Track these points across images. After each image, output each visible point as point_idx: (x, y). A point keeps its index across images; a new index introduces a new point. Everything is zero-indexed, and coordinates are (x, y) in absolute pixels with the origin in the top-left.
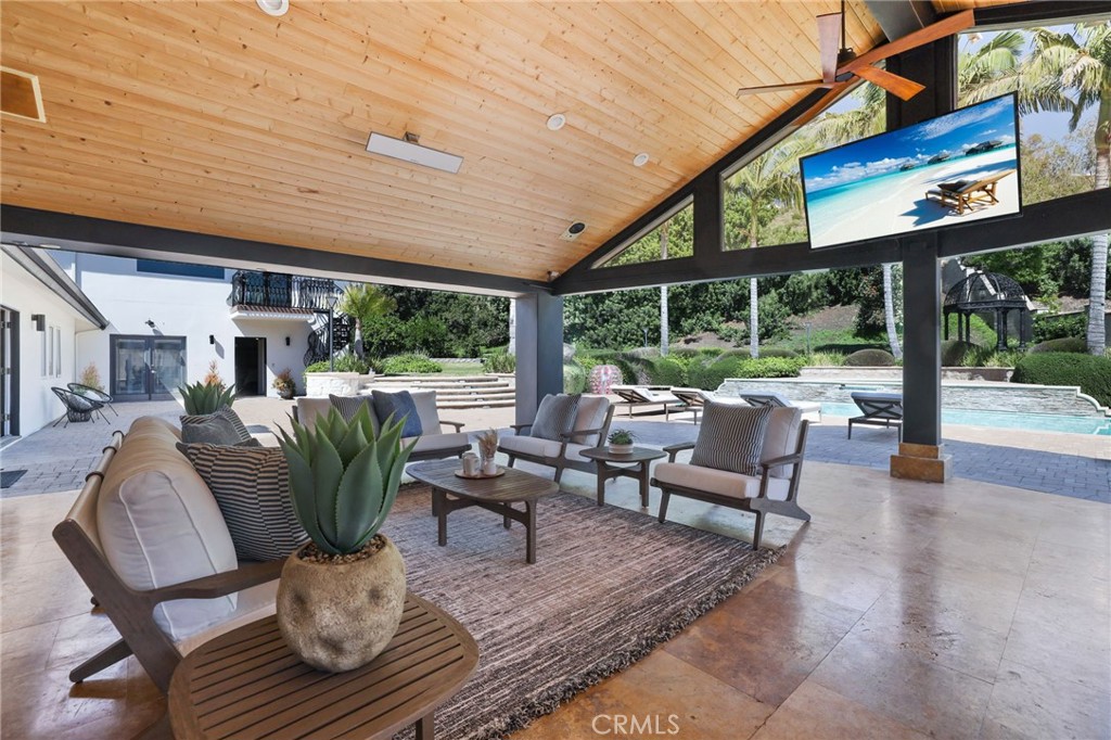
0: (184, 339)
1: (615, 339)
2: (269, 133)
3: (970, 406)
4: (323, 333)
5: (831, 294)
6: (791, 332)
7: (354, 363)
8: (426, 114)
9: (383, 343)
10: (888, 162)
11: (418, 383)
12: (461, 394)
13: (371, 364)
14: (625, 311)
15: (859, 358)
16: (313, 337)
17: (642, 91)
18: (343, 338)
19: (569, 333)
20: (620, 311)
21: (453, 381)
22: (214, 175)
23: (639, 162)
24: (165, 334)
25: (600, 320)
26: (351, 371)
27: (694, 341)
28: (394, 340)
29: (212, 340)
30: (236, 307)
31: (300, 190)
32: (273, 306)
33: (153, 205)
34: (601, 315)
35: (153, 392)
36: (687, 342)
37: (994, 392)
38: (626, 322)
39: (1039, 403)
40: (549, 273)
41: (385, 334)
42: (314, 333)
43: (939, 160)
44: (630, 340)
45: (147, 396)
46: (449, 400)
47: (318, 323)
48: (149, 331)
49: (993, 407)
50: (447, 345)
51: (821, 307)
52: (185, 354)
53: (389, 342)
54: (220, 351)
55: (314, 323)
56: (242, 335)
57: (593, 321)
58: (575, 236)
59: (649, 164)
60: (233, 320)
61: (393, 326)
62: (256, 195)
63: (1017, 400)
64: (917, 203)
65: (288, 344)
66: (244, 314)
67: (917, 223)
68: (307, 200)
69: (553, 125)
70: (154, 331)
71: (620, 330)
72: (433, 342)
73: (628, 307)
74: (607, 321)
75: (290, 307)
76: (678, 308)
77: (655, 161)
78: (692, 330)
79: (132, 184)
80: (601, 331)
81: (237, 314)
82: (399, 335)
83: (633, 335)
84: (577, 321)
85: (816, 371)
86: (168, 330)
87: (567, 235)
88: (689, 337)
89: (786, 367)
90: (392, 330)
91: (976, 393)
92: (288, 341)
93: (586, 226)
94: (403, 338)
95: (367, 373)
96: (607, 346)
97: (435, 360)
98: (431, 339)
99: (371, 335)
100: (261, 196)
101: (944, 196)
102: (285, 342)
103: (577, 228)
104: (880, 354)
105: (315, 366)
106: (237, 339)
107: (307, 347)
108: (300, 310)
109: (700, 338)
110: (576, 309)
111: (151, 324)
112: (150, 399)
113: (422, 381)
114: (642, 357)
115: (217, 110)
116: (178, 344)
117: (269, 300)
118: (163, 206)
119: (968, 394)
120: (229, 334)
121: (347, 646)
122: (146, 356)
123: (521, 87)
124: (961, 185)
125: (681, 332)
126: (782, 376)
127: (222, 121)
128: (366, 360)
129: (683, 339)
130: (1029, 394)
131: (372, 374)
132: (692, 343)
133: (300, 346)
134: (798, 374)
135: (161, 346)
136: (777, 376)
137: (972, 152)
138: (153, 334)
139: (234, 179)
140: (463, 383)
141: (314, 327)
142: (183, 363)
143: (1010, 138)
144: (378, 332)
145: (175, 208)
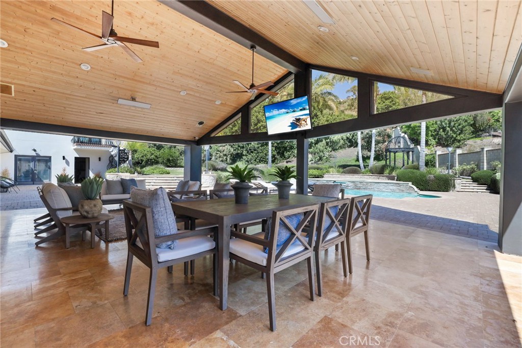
0: (50, 157)
1: (255, 161)
2: (86, 97)
3: (377, 190)
4: (116, 156)
5: (349, 142)
6: (331, 159)
7: (128, 169)
8: (137, 92)
9: (148, 160)
10: (283, 110)
11: (156, 178)
12: (174, 183)
13: (136, 170)
14: (260, 148)
15: (347, 170)
16: (111, 158)
17: (211, 84)
18: (125, 158)
19: (236, 157)
20: (258, 148)
21: (171, 177)
22: (67, 109)
23: (218, 103)
24: (41, 155)
25: (250, 152)
26: (127, 172)
27: (290, 162)
28: (154, 159)
29: (64, 158)
30: (75, 144)
31: (96, 113)
32: (93, 144)
33: (46, 117)
34: (250, 149)
35: (35, 181)
36: (287, 162)
37: (384, 184)
38: (261, 153)
39: (398, 189)
40: (195, 138)
41: (149, 156)
42: (112, 156)
43: (294, 111)
44: (262, 161)
45: (32, 182)
46: (168, 185)
47: (114, 152)
48: (34, 154)
49: (384, 190)
50: (179, 162)
51: (345, 148)
52: (51, 164)
53: (151, 159)
54: (68, 163)
55: (112, 151)
56: (78, 156)
57: (246, 152)
58: (201, 126)
59: (222, 103)
60: (74, 149)
61: (153, 152)
62: (82, 114)
63: (391, 187)
64: (291, 123)
65: (100, 160)
66: (79, 147)
67: (292, 129)
68: (99, 116)
69: (182, 93)
70: (36, 153)
71: (258, 157)
72: (172, 160)
73: (262, 146)
74: (252, 152)
75: (100, 144)
76: (283, 147)
77: (224, 102)
78: (289, 157)
79: (40, 111)
80: (250, 157)
81: (76, 147)
82: (156, 156)
83: (263, 158)
84: (239, 152)
85: (331, 176)
86: (42, 153)
87: (198, 125)
88: (288, 160)
89: (317, 174)
90: (152, 154)
91: (378, 185)
92: (100, 159)
93: (204, 122)
94: (158, 158)
95: (134, 174)
96: (251, 163)
97: (168, 168)
98: (171, 159)
99: (142, 156)
100: (83, 115)
101: (297, 122)
102: (98, 159)
103: (201, 123)
104: (355, 169)
105: (110, 170)
106: (76, 158)
107: (109, 162)
108: (106, 146)
109: (293, 161)
110: (239, 146)
111: (35, 150)
112: (33, 184)
113: (157, 177)
114: (260, 169)
115: (69, 92)
116: (47, 160)
117: (91, 141)
118: (50, 118)
119: (376, 185)
120: (72, 156)
121: (90, 213)
122: (32, 165)
123: (169, 84)
124: (300, 119)
125: (285, 157)
126: (316, 178)
127: (70, 95)
128: (133, 168)
129: (285, 161)
130: (395, 185)
131: (136, 174)
132: (289, 163)
133: (106, 161)
134: (323, 177)
135: (39, 161)
136: (314, 178)
137: (301, 110)
138: (35, 155)
139: (74, 110)
140: (175, 178)
141: (112, 153)
142: (50, 168)
143: (308, 107)
144: (146, 155)
145: (53, 118)
